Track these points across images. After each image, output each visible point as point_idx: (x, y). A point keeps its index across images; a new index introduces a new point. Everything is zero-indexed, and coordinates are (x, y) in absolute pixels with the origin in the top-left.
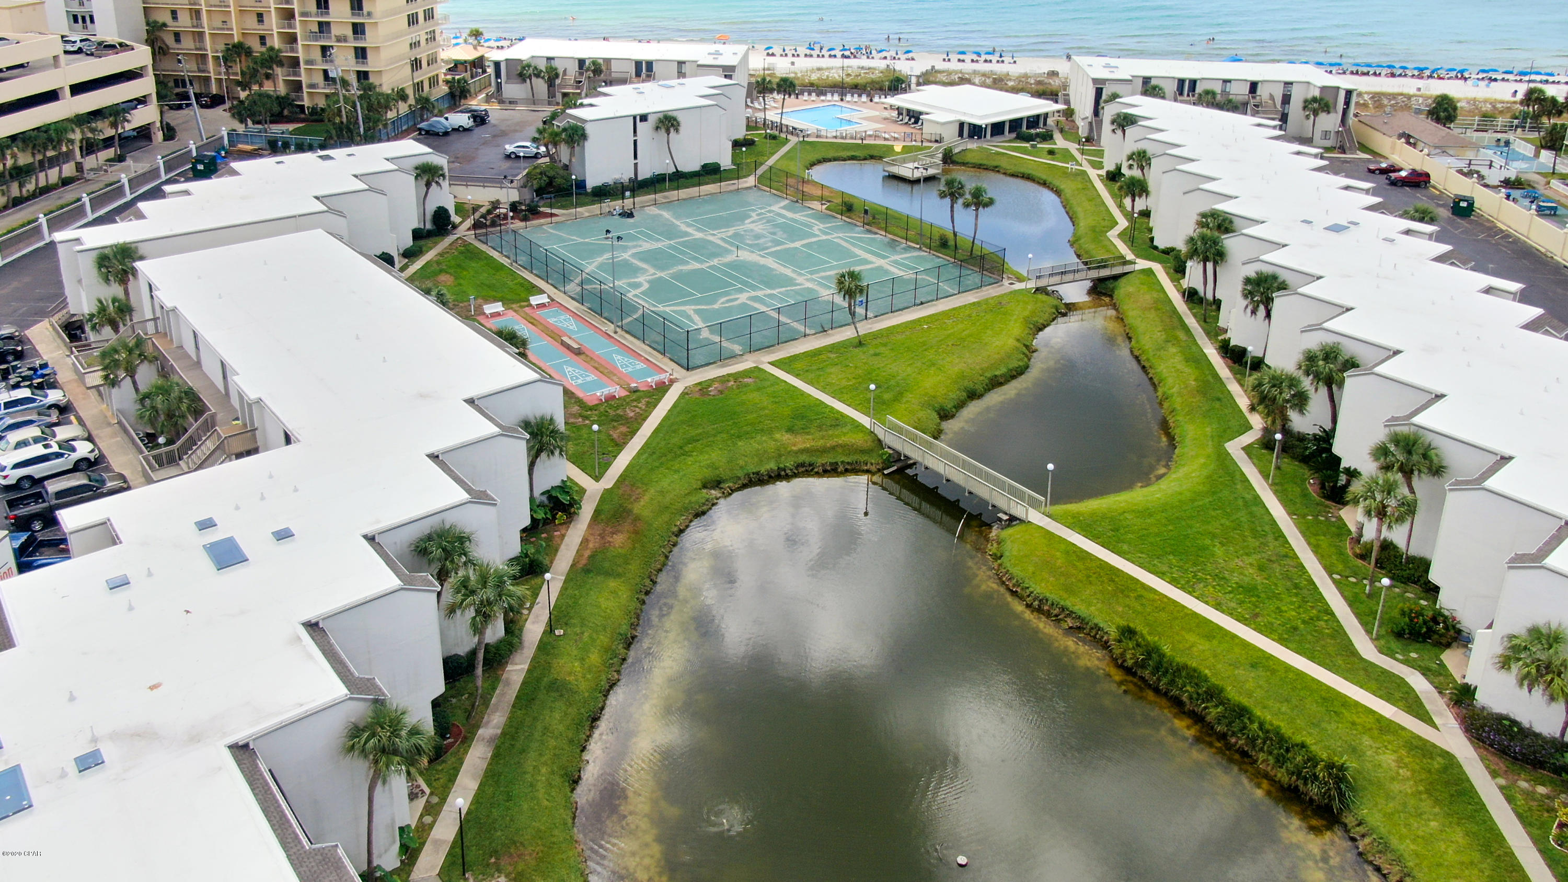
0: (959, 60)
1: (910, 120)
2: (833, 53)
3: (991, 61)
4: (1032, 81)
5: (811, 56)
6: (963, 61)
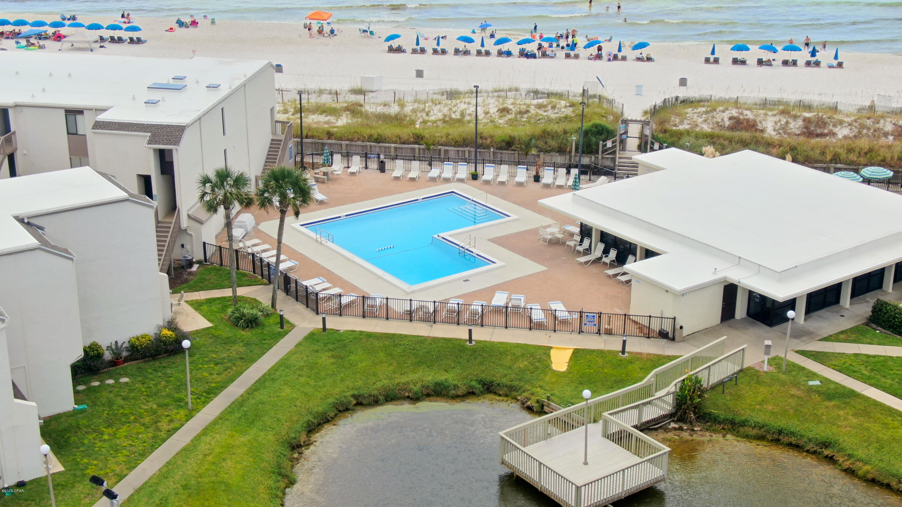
0: (735, 61)
1: (606, 252)
2: (505, 47)
3: (794, 63)
4: (889, 128)
5: (466, 53)
6: (743, 62)
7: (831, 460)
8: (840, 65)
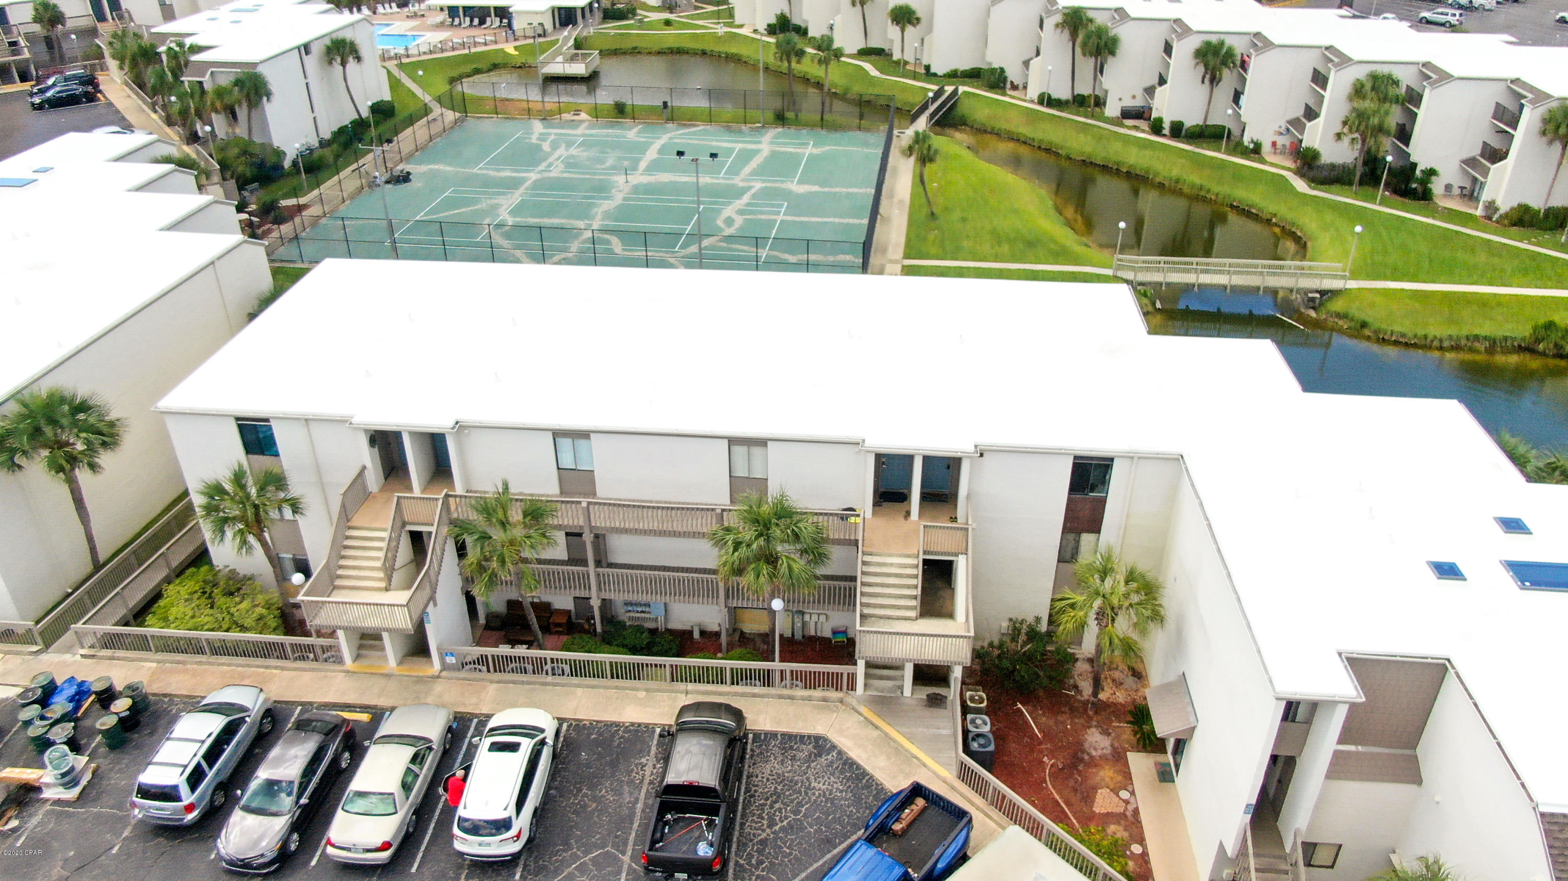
7: (639, 52)
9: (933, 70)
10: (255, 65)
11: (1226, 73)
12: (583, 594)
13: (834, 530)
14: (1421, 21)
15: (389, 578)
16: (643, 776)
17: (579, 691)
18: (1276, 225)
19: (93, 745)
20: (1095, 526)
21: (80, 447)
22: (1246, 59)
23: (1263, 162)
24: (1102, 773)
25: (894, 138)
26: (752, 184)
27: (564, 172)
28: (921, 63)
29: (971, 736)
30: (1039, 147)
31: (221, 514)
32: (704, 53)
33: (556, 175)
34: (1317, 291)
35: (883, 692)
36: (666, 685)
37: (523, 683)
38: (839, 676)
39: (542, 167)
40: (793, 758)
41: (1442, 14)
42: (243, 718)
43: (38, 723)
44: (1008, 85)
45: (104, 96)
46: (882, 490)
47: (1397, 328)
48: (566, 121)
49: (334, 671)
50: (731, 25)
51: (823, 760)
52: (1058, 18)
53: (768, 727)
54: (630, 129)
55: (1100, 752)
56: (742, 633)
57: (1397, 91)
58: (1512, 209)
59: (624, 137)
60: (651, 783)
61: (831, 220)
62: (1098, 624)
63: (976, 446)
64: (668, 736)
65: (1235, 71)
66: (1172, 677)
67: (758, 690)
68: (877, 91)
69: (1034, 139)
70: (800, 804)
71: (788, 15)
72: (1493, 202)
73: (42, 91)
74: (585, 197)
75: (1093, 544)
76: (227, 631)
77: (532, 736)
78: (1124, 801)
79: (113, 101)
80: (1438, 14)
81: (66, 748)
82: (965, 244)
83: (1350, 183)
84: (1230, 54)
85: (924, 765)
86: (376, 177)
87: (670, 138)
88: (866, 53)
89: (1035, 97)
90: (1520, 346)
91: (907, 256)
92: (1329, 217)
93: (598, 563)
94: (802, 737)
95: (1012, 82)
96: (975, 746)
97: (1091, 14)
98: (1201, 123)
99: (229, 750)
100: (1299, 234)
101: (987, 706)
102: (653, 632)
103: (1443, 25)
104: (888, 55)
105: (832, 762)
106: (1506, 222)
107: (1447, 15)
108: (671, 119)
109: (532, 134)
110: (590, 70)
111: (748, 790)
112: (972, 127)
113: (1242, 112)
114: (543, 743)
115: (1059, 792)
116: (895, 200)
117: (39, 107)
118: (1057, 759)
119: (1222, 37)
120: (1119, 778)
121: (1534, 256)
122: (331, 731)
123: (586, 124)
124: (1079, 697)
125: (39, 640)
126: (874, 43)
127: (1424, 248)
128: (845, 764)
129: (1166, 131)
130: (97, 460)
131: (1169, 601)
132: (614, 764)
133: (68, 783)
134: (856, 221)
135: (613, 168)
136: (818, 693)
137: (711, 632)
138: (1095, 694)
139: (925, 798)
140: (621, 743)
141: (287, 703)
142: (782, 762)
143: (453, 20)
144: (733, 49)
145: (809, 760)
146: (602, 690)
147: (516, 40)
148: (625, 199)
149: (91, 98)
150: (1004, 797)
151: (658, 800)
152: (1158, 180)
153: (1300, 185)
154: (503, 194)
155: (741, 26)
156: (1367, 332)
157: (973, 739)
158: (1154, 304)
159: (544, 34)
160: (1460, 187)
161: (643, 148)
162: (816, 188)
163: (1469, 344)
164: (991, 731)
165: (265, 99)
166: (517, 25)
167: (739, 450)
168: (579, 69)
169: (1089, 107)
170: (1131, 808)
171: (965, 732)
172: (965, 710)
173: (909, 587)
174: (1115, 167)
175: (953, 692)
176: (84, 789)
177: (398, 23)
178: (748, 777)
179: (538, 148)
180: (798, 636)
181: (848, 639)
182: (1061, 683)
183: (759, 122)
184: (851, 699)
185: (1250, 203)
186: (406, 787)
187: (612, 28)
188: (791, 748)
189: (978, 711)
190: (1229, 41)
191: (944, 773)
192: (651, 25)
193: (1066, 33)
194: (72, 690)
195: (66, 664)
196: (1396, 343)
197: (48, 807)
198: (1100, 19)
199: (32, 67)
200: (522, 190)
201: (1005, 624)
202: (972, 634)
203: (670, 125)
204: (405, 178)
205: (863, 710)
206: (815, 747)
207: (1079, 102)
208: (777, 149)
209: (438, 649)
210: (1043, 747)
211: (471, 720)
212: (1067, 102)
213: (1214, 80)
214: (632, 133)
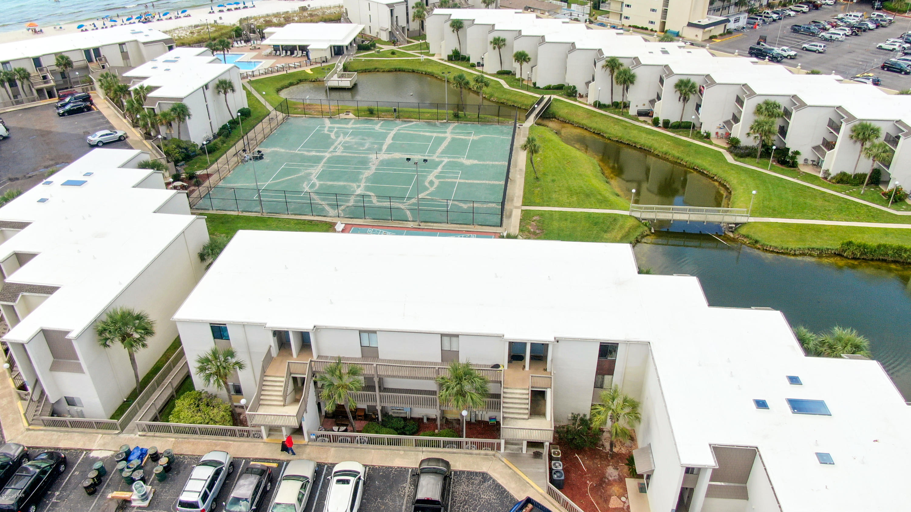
7: (378, 71)
8: (254, 6)
9: (537, 86)
10: (182, 99)
11: (691, 96)
12: (373, 404)
13: (490, 376)
14: (803, 49)
15: (285, 400)
16: (405, 492)
17: (373, 451)
18: (716, 181)
19: (151, 479)
20: (611, 372)
21: (136, 336)
22: (702, 89)
23: (711, 144)
24: (613, 488)
25: (517, 128)
26: (442, 159)
27: (343, 152)
28: (531, 80)
29: (553, 472)
30: (594, 132)
31: (207, 372)
32: (413, 71)
33: (338, 154)
34: (734, 224)
35: (512, 451)
36: (414, 448)
37: (347, 447)
38: (493, 444)
39: (331, 149)
40: (473, 484)
41: (814, 45)
42: (222, 468)
43: (127, 470)
44: (578, 95)
45: (96, 108)
46: (512, 354)
47: (773, 244)
48: (342, 119)
49: (258, 442)
50: (428, 54)
51: (486, 484)
52: (603, 63)
53: (461, 469)
54: (377, 124)
55: (613, 478)
56: (446, 419)
57: (779, 110)
58: (837, 175)
59: (374, 129)
60: (408, 496)
61: (484, 182)
62: (611, 421)
63: (555, 338)
64: (416, 475)
65: (696, 95)
66: (645, 445)
67: (455, 450)
68: (508, 96)
69: (591, 128)
70: (476, 506)
71: (459, 50)
72: (828, 170)
73: (64, 106)
74: (355, 168)
75: (610, 380)
76: (208, 423)
77: (355, 476)
78: (623, 502)
79: (101, 110)
80: (812, 45)
81: (142, 482)
82: (554, 196)
83: (755, 157)
84: (693, 86)
85: (532, 487)
86: (245, 157)
87: (398, 130)
88: (501, 73)
89: (592, 103)
90: (835, 253)
91: (524, 204)
92: (743, 177)
93: (380, 391)
94: (476, 473)
95: (580, 94)
96: (555, 477)
97: (621, 61)
98: (679, 121)
99: (217, 483)
100: (728, 186)
101: (562, 455)
102: (405, 419)
103: (815, 51)
104: (513, 74)
105: (490, 485)
106: (834, 181)
107: (817, 46)
108: (398, 117)
109: (324, 127)
110: (353, 84)
111: (452, 499)
112: (558, 119)
113: (700, 117)
114: (359, 478)
115: (594, 498)
116: (518, 169)
117: (63, 115)
118: (593, 482)
119: (689, 77)
120: (621, 491)
121: (846, 201)
122: (262, 472)
123: (353, 121)
124: (604, 451)
125: (119, 428)
126: (506, 68)
127: (790, 196)
128: (496, 486)
129: (661, 125)
130: (145, 342)
131: (643, 412)
132: (391, 487)
133: (144, 499)
134: (497, 183)
135: (368, 149)
136: (483, 452)
137: (432, 419)
138: (611, 450)
139: (532, 504)
140: (393, 476)
141: (238, 458)
142: (468, 485)
143: (276, 52)
144: (429, 69)
145: (479, 484)
146: (383, 451)
147: (311, 65)
148: (376, 169)
149: (89, 109)
150: (567, 503)
151: (413, 506)
152: (656, 152)
153: (729, 158)
154: (312, 166)
155: (433, 55)
156: (758, 246)
157: (555, 474)
158: (650, 230)
159: (326, 61)
160: (812, 161)
161: (384, 136)
162: (476, 162)
163: (809, 253)
164: (563, 469)
165: (187, 117)
166: (311, 56)
167: (446, 339)
168: (346, 83)
169: (621, 108)
170: (626, 505)
171: (551, 469)
172: (551, 458)
173: (525, 404)
174: (634, 145)
175: (545, 451)
176: (151, 501)
177: (246, 54)
178: (452, 493)
179: (328, 136)
180: (473, 421)
181: (497, 422)
182: (596, 444)
183: (445, 119)
184: (498, 454)
185: (703, 168)
186: (300, 500)
187: (363, 56)
188: (471, 478)
189: (557, 459)
190: (693, 80)
191: (541, 491)
192: (383, 55)
193: (608, 70)
194: (139, 453)
195: (133, 439)
196: (772, 252)
197: (135, 510)
198: (626, 64)
199: (55, 89)
200: (322, 164)
201: (570, 415)
202: (553, 429)
203: (398, 121)
204: (260, 157)
205: (504, 460)
206: (482, 478)
207: (616, 105)
208: (455, 137)
209: (308, 432)
210: (587, 475)
211: (324, 466)
212: (608, 106)
213: (686, 100)
214: (378, 126)
